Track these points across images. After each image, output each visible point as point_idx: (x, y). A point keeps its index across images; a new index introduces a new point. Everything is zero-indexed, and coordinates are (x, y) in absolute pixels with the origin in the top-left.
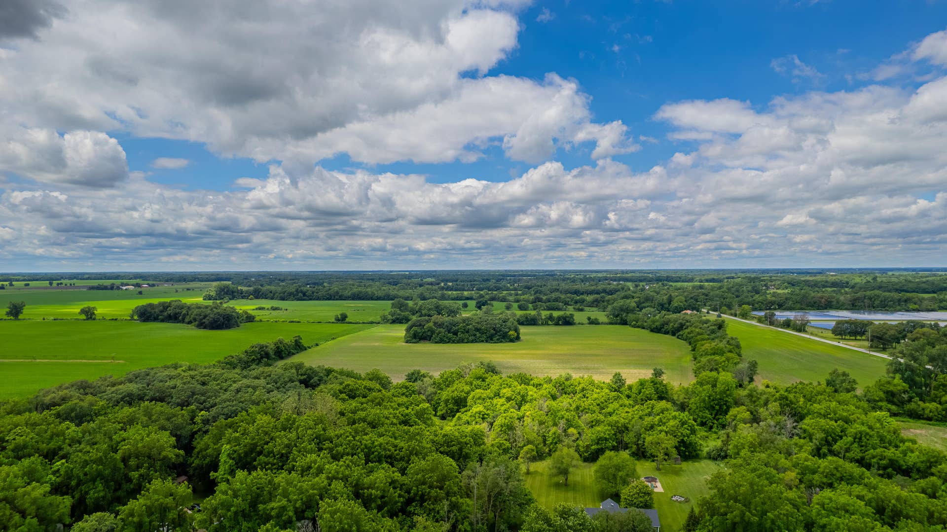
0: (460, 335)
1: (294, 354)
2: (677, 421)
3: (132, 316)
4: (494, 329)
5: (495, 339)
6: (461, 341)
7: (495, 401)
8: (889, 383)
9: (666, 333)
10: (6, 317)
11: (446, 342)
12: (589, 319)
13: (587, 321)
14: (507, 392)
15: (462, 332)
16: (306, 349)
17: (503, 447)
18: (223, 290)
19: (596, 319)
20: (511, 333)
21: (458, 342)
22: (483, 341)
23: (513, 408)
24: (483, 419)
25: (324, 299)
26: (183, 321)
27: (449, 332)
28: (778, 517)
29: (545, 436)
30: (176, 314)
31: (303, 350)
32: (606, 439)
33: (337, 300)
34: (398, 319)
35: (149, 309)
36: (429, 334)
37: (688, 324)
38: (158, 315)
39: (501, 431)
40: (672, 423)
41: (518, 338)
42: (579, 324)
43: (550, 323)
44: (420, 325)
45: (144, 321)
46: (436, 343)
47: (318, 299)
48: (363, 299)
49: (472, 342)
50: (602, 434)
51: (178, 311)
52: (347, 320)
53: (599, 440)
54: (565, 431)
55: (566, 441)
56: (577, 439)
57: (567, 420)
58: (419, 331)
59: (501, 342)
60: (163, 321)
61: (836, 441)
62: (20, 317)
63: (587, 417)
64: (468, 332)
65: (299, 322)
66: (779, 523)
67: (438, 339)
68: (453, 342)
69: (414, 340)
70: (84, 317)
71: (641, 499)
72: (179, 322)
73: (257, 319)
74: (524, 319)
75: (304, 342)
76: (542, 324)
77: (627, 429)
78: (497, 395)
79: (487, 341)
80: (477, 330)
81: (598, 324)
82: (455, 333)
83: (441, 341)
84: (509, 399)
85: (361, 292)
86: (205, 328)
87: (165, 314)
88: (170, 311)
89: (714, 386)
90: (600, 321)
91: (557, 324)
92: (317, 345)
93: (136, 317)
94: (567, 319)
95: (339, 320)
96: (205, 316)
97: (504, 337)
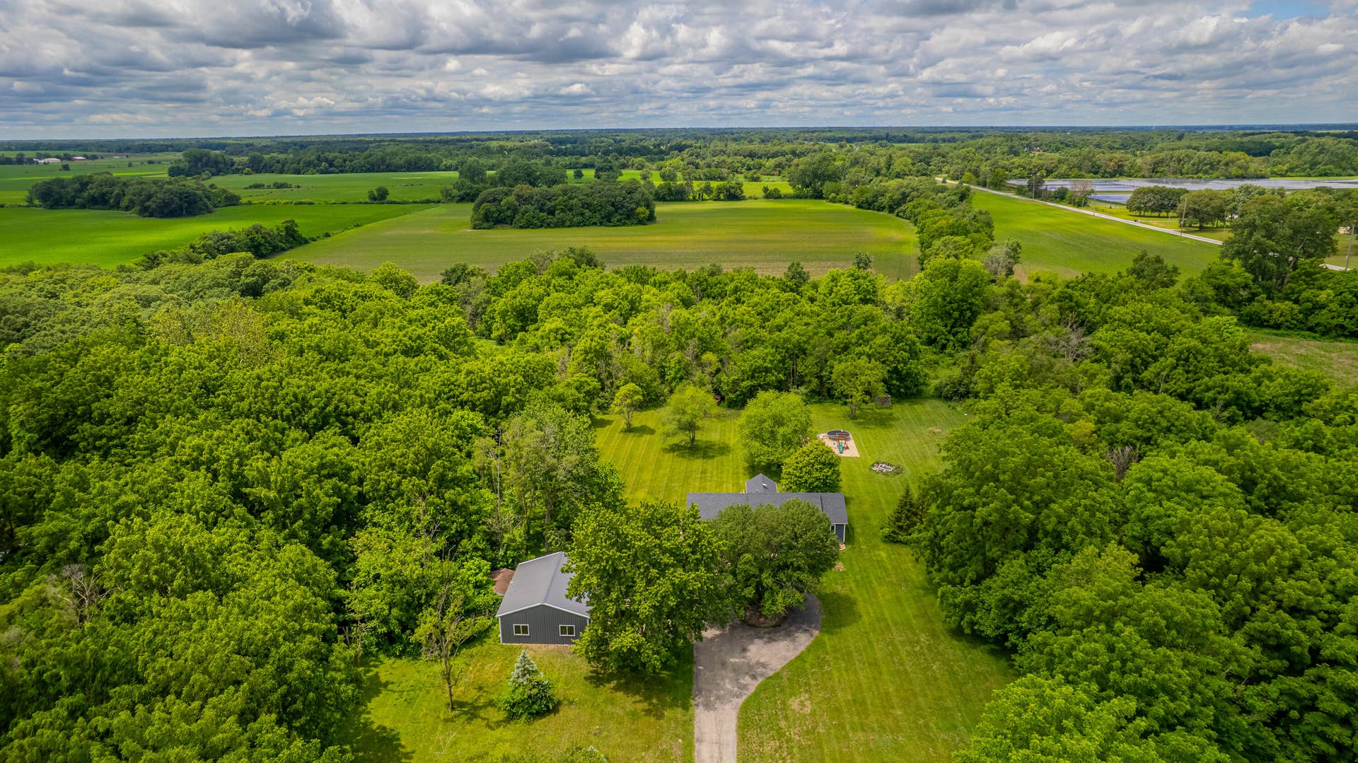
0: (559, 215)
1: (283, 250)
2: (888, 337)
3: (30, 200)
4: (613, 205)
5: (614, 220)
6: (561, 224)
7: (585, 310)
8: (1224, 272)
9: (881, 209)
11: (536, 227)
12: (766, 189)
13: (763, 194)
14: (605, 295)
15: (562, 210)
16: (306, 242)
17: (587, 388)
18: (200, 159)
19: (776, 191)
20: (640, 209)
21: (556, 226)
22: (595, 224)
23: (615, 321)
24: (563, 340)
25: (362, 171)
26: (116, 206)
27: (542, 210)
28: (1072, 511)
29: (663, 367)
30: (104, 195)
31: (301, 244)
32: (767, 370)
33: (383, 171)
34: (468, 195)
35: (56, 188)
36: (509, 213)
37: (914, 194)
38: (74, 197)
39: (585, 360)
40: (879, 340)
41: (651, 218)
42: (750, 198)
43: (706, 196)
44: (495, 200)
45: (51, 207)
46: (521, 227)
47: (353, 170)
49: (578, 225)
50: (760, 362)
51: (105, 189)
52: (389, 198)
53: (754, 371)
54: (697, 357)
55: (698, 374)
56: (718, 371)
57: (700, 339)
58: (493, 209)
59: (624, 224)
60: (83, 207)
61: (1146, 365)
63: (739, 333)
64: (571, 210)
65: (310, 204)
66: (1074, 521)
67: (523, 222)
68: (549, 226)
69: (486, 225)
71: (816, 474)
72: (112, 207)
73: (244, 200)
74: (665, 191)
75: (303, 231)
76: (694, 200)
77: (804, 352)
78: (590, 301)
79: (601, 224)
80: (587, 206)
81: (779, 197)
82: (551, 213)
83: (529, 225)
84: (608, 307)
85: (420, 159)
86: (151, 215)
87: (85, 194)
88: (92, 191)
89: (954, 279)
90: (782, 193)
91: (716, 199)
92: (327, 235)
93: (37, 202)
94: (732, 191)
95: (375, 199)
96: (149, 197)
97: (628, 217)
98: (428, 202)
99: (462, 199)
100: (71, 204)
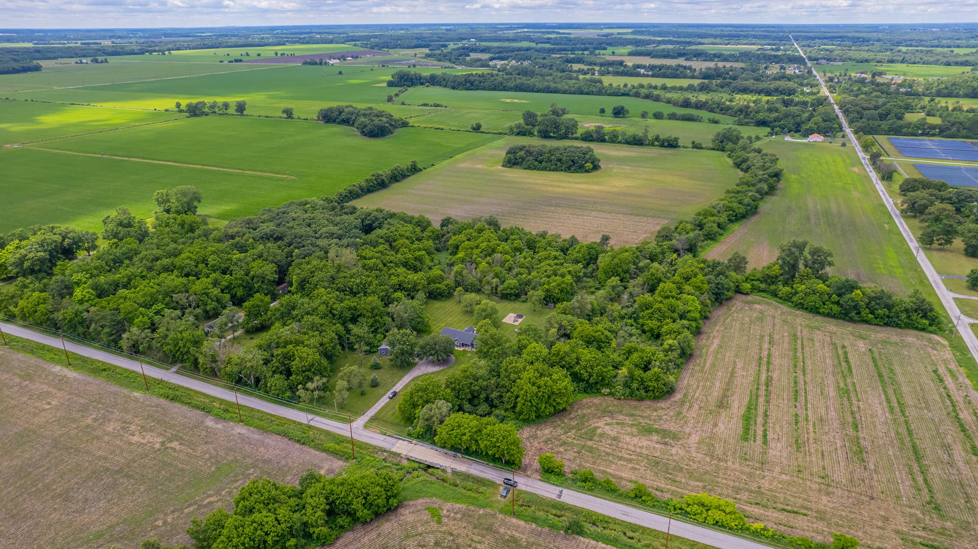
0: (544, 164)
1: (409, 176)
3: (318, 118)
4: (573, 161)
5: (572, 169)
6: (545, 169)
8: (771, 268)
10: (235, 113)
11: (532, 169)
12: (693, 143)
13: (691, 145)
15: (547, 162)
16: (421, 170)
18: (403, 77)
19: (700, 144)
20: (587, 165)
21: (542, 170)
22: (562, 170)
26: (353, 126)
27: (536, 160)
30: (348, 119)
31: (418, 171)
35: (329, 113)
36: (520, 160)
38: (336, 119)
41: (594, 170)
42: (683, 147)
43: (656, 143)
44: (515, 152)
45: (326, 122)
46: (525, 169)
47: (484, 89)
48: (525, 91)
49: (553, 170)
52: (482, 130)
58: (513, 157)
59: (577, 172)
60: (339, 123)
62: (245, 113)
64: (551, 161)
67: (526, 166)
68: (538, 169)
69: (509, 165)
70: (285, 115)
72: (351, 126)
73: (410, 124)
74: (631, 139)
75: (419, 166)
76: (648, 145)
79: (565, 171)
80: (560, 160)
81: (702, 148)
82: (541, 162)
83: (529, 168)
85: (523, 84)
86: (365, 135)
87: (340, 118)
88: (343, 116)
90: (704, 146)
91: (662, 146)
92: (433, 165)
93: (321, 119)
94: (671, 142)
95: (474, 129)
96: (365, 126)
97: (580, 168)
98: (500, 133)
99: (518, 134)
100: (334, 121)
